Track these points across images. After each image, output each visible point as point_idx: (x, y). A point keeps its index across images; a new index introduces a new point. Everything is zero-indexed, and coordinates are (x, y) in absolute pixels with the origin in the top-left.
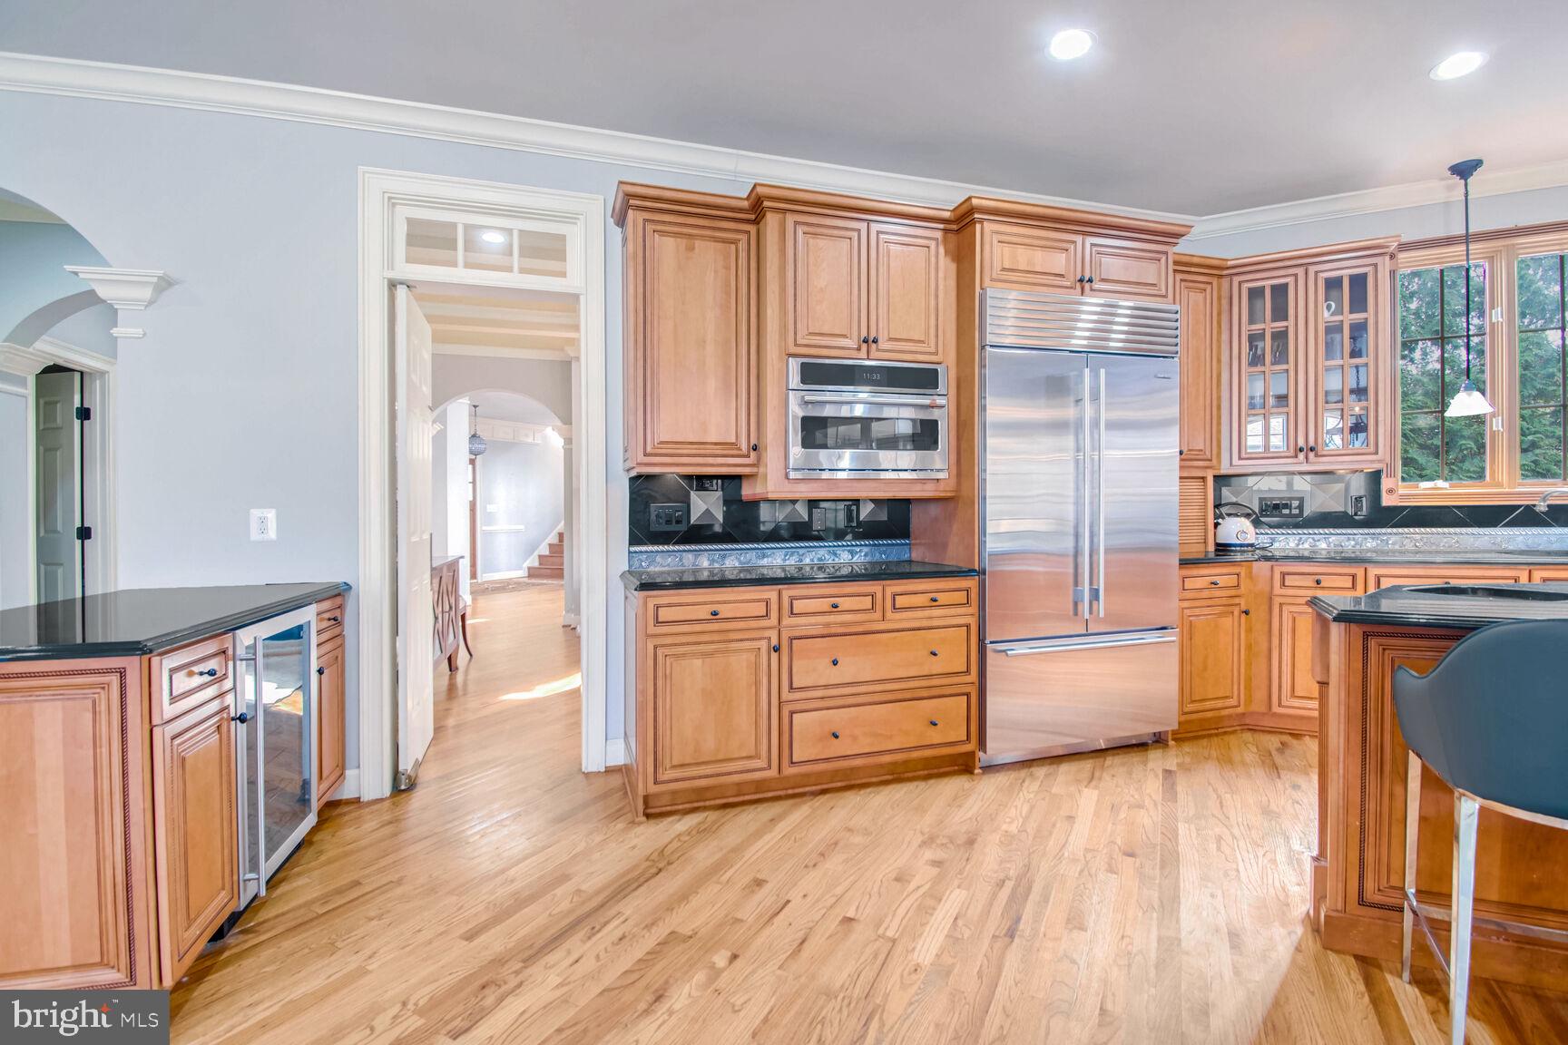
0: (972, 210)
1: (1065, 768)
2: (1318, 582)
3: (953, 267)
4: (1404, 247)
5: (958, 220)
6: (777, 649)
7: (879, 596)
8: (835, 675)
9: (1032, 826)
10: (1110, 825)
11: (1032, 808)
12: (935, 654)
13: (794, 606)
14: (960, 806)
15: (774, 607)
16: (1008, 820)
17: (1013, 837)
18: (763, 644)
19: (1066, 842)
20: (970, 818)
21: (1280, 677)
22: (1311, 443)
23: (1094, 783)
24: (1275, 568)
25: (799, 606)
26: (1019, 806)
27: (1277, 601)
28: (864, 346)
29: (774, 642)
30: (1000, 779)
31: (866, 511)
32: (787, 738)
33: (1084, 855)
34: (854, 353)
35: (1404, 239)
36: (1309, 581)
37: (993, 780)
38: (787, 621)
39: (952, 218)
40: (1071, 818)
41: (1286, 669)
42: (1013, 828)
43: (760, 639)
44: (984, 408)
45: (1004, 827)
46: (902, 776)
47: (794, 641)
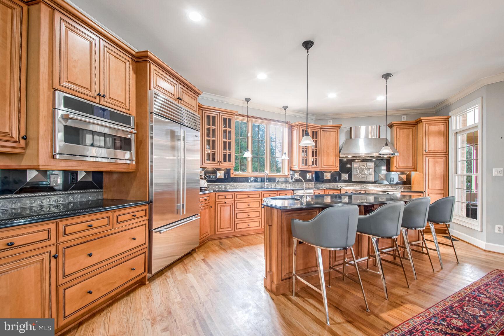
0: (147, 56)
1: (175, 269)
2: (226, 197)
3: (135, 76)
4: (238, 115)
5: (137, 57)
6: (55, 257)
7: (111, 217)
8: (90, 261)
9: (184, 296)
10: (205, 284)
11: (178, 289)
12: (134, 239)
13: (66, 230)
14: (152, 300)
15: (53, 233)
16: (174, 297)
17: (182, 303)
18: (46, 256)
19: (199, 296)
20: (161, 303)
21: (217, 224)
22: (220, 161)
23: (188, 271)
24: (216, 194)
25: (69, 230)
26: (173, 290)
27: (217, 203)
28: (98, 97)
29: (53, 253)
30: (157, 282)
31: (81, 176)
32: (62, 304)
33: (207, 298)
34: (93, 100)
35: (239, 113)
36: (223, 197)
37: (155, 284)
38: (62, 239)
39: (136, 56)
40: (192, 287)
41: (219, 221)
42: (179, 299)
43: (45, 253)
44: (152, 138)
45: (176, 301)
46: (116, 298)
47: (66, 250)
